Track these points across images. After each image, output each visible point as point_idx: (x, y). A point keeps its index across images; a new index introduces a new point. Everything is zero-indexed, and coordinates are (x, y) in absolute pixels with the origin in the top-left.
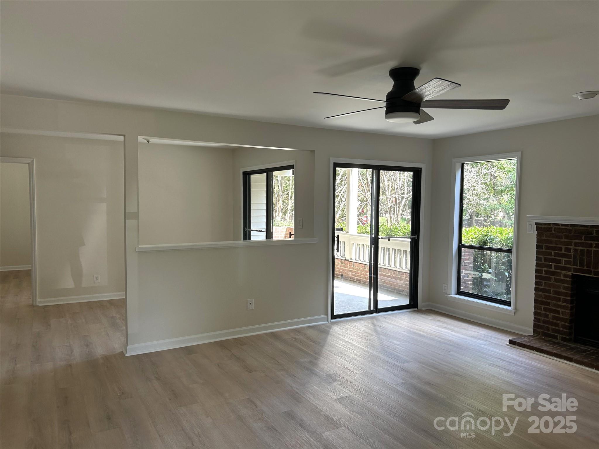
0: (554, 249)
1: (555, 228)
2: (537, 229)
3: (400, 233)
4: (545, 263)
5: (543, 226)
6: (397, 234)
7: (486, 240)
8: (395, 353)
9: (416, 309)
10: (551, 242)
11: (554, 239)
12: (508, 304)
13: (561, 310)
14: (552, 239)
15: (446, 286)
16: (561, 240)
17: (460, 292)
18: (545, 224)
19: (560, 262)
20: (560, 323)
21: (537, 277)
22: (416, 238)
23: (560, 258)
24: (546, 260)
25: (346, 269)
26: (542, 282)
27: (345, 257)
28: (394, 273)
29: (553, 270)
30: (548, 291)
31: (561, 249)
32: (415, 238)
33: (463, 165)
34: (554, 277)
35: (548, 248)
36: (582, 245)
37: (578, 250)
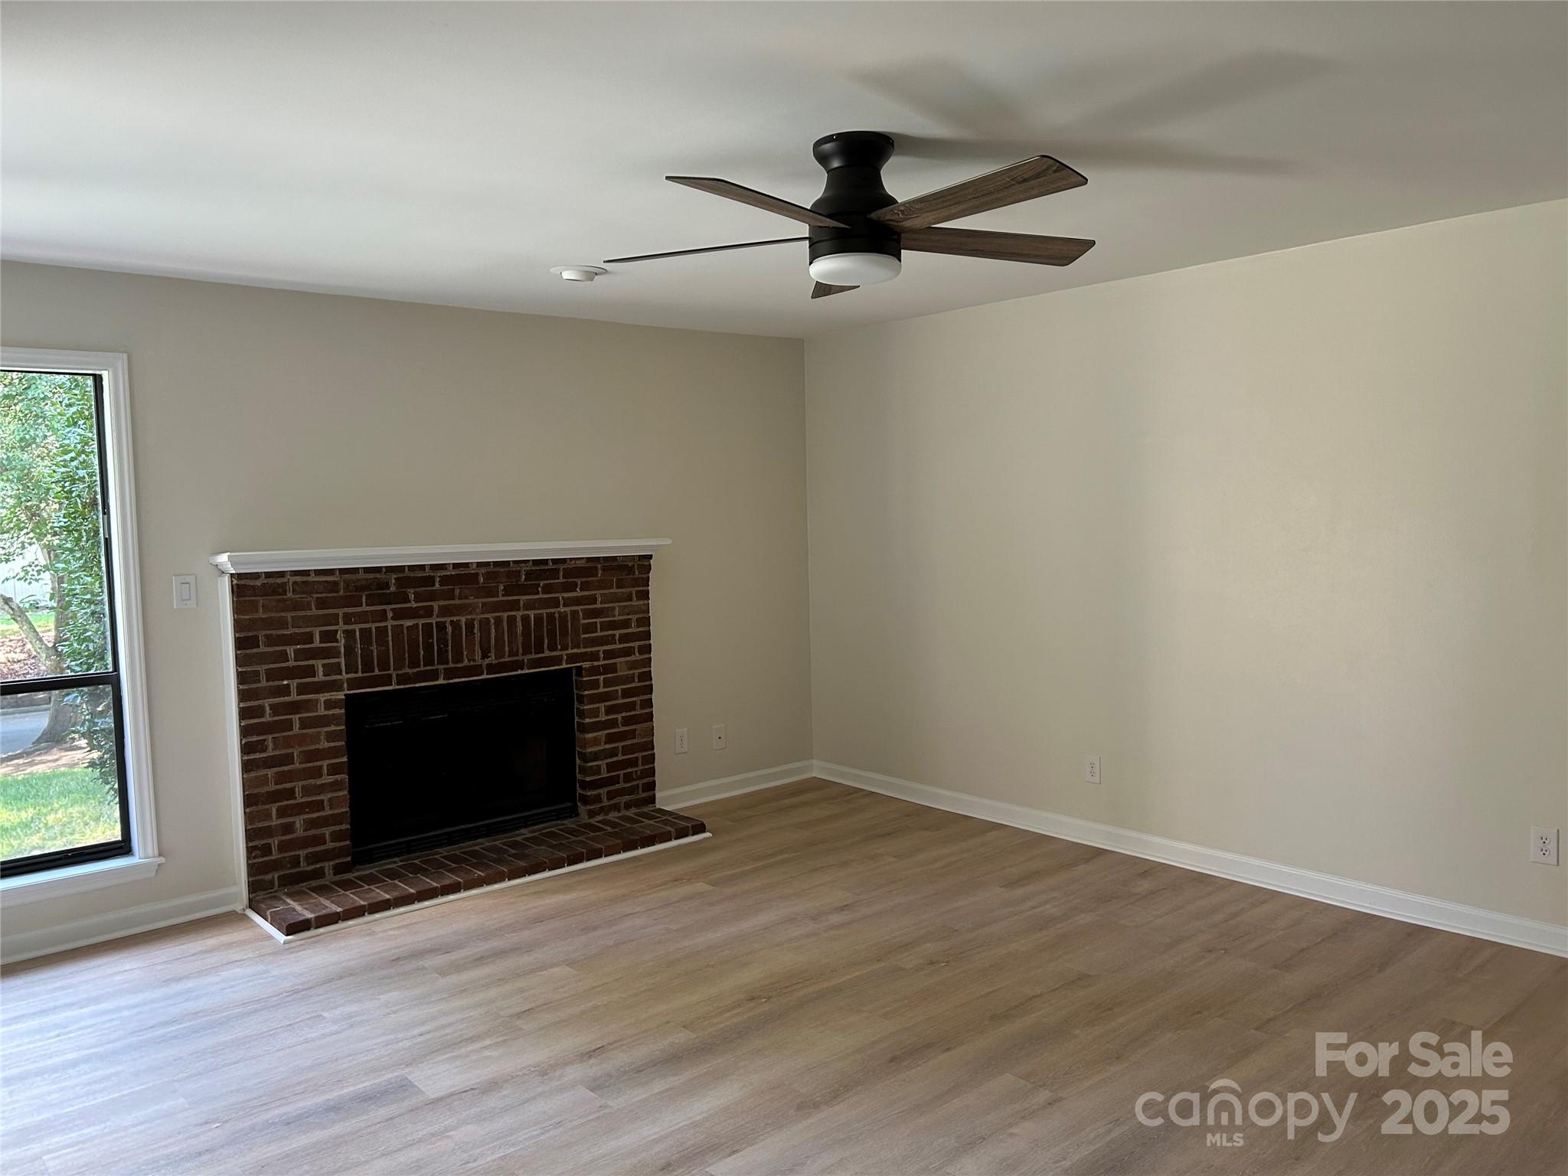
0: (291, 640)
1: (295, 583)
2: (236, 591)
4: (271, 683)
5: (258, 583)
10: (283, 624)
11: (289, 615)
12: (122, 851)
13: (325, 797)
14: (283, 614)
16: (309, 613)
18: (269, 575)
19: (311, 671)
20: (327, 831)
23: (310, 662)
24: (271, 675)
26: (265, 740)
29: (294, 697)
30: (288, 759)
31: (309, 638)
34: (298, 716)
35: (271, 641)
36: (362, 618)
37: (354, 631)
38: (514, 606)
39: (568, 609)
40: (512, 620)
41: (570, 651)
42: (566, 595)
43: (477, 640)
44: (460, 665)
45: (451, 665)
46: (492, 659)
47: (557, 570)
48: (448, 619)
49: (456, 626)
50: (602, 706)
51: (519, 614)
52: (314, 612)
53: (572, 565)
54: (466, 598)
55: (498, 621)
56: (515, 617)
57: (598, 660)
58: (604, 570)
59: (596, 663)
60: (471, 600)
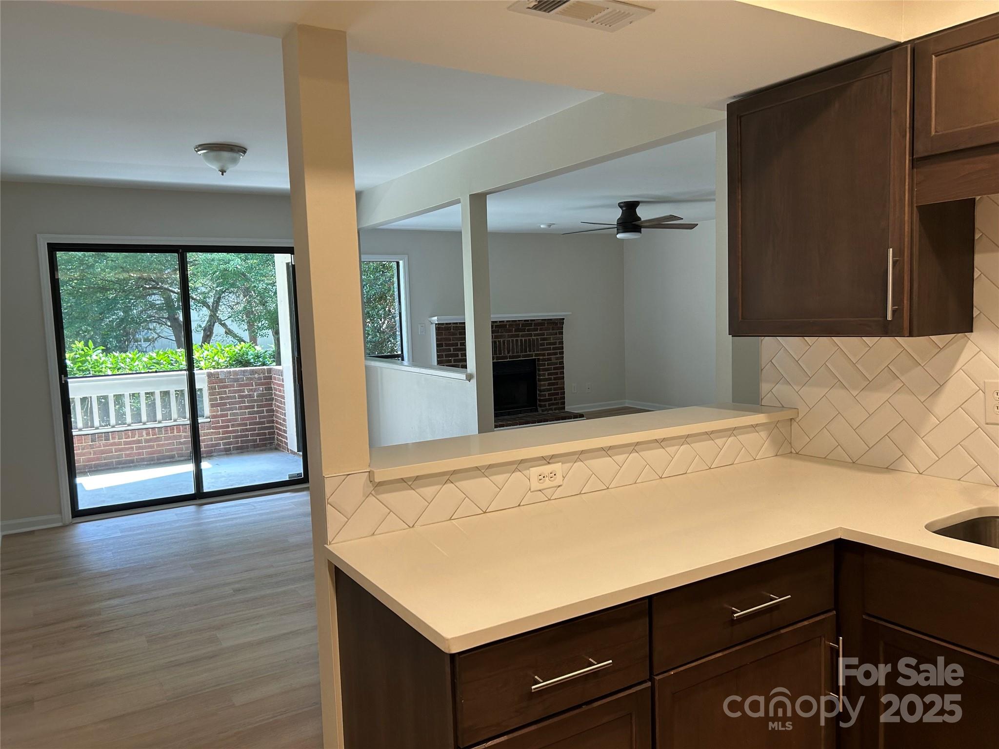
0: (452, 345)
1: (453, 326)
2: (437, 329)
4: (447, 359)
5: (443, 326)
10: (450, 340)
11: (451, 337)
14: (449, 337)
18: (447, 324)
19: (457, 355)
23: (457, 352)
24: (447, 356)
29: (453, 363)
31: (457, 344)
35: (447, 345)
38: (518, 336)
39: (535, 337)
40: (517, 341)
41: (536, 352)
42: (534, 332)
43: (506, 348)
44: (501, 356)
45: (498, 355)
46: (511, 354)
47: (532, 324)
48: (497, 340)
49: (499, 342)
50: (546, 373)
51: (519, 339)
52: (458, 336)
53: (537, 322)
54: (503, 333)
55: (513, 340)
56: (518, 340)
57: (545, 356)
58: (547, 323)
59: (544, 357)
60: (504, 334)
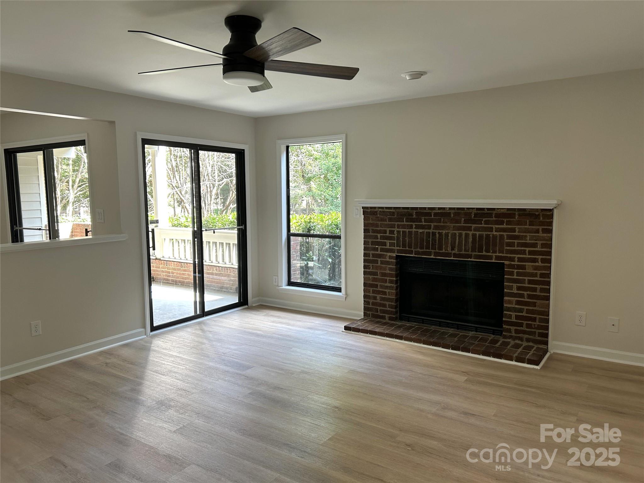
0: (379, 232)
1: (380, 211)
2: (364, 213)
3: (219, 225)
4: (372, 246)
5: (369, 210)
6: (216, 226)
7: (310, 227)
8: (234, 360)
9: (246, 306)
10: (377, 226)
11: (379, 223)
12: (339, 290)
13: (387, 291)
14: (377, 222)
15: (277, 277)
16: (386, 223)
17: (291, 283)
18: (371, 208)
19: (385, 244)
20: (387, 303)
21: (365, 261)
22: (243, 228)
23: (385, 241)
24: (373, 243)
25: (158, 269)
26: (370, 265)
27: (155, 256)
28: (216, 270)
29: (379, 252)
30: (375, 274)
31: (385, 232)
32: (241, 228)
33: (288, 147)
34: (380, 259)
35: (374, 231)
36: (404, 226)
37: (400, 231)
38: (469, 229)
39: (498, 233)
40: (467, 235)
41: (498, 254)
42: (497, 226)
43: (450, 241)
44: (441, 251)
45: (437, 251)
46: (456, 251)
47: (492, 214)
48: (437, 231)
49: (440, 234)
50: (515, 285)
51: (471, 233)
52: (388, 223)
53: (499, 212)
54: (446, 223)
55: (460, 235)
56: (469, 234)
57: (514, 261)
58: (519, 215)
59: (512, 263)
60: (448, 224)
